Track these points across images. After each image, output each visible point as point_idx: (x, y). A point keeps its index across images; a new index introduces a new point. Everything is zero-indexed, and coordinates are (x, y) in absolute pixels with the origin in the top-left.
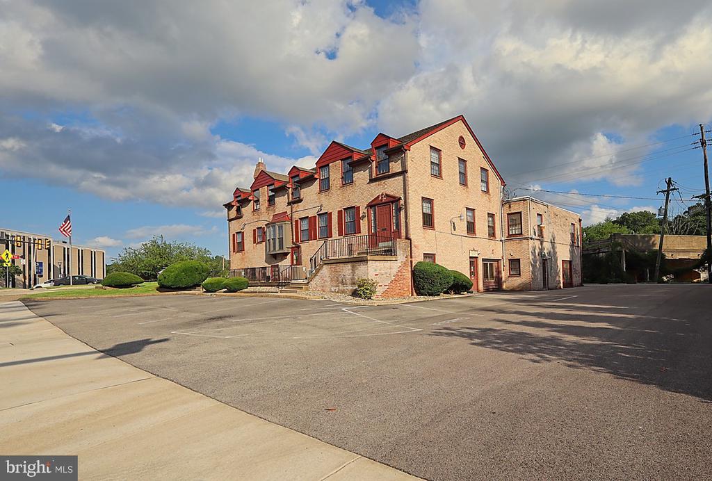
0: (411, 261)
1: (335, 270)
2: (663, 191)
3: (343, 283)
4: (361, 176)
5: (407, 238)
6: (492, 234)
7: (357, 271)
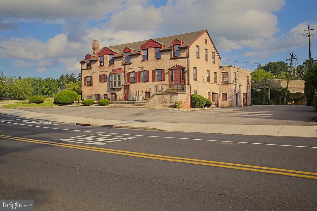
0: (190, 94)
1: (162, 97)
2: (289, 59)
3: (165, 102)
4: (166, 57)
5: (188, 84)
6: (216, 82)
7: (173, 98)
